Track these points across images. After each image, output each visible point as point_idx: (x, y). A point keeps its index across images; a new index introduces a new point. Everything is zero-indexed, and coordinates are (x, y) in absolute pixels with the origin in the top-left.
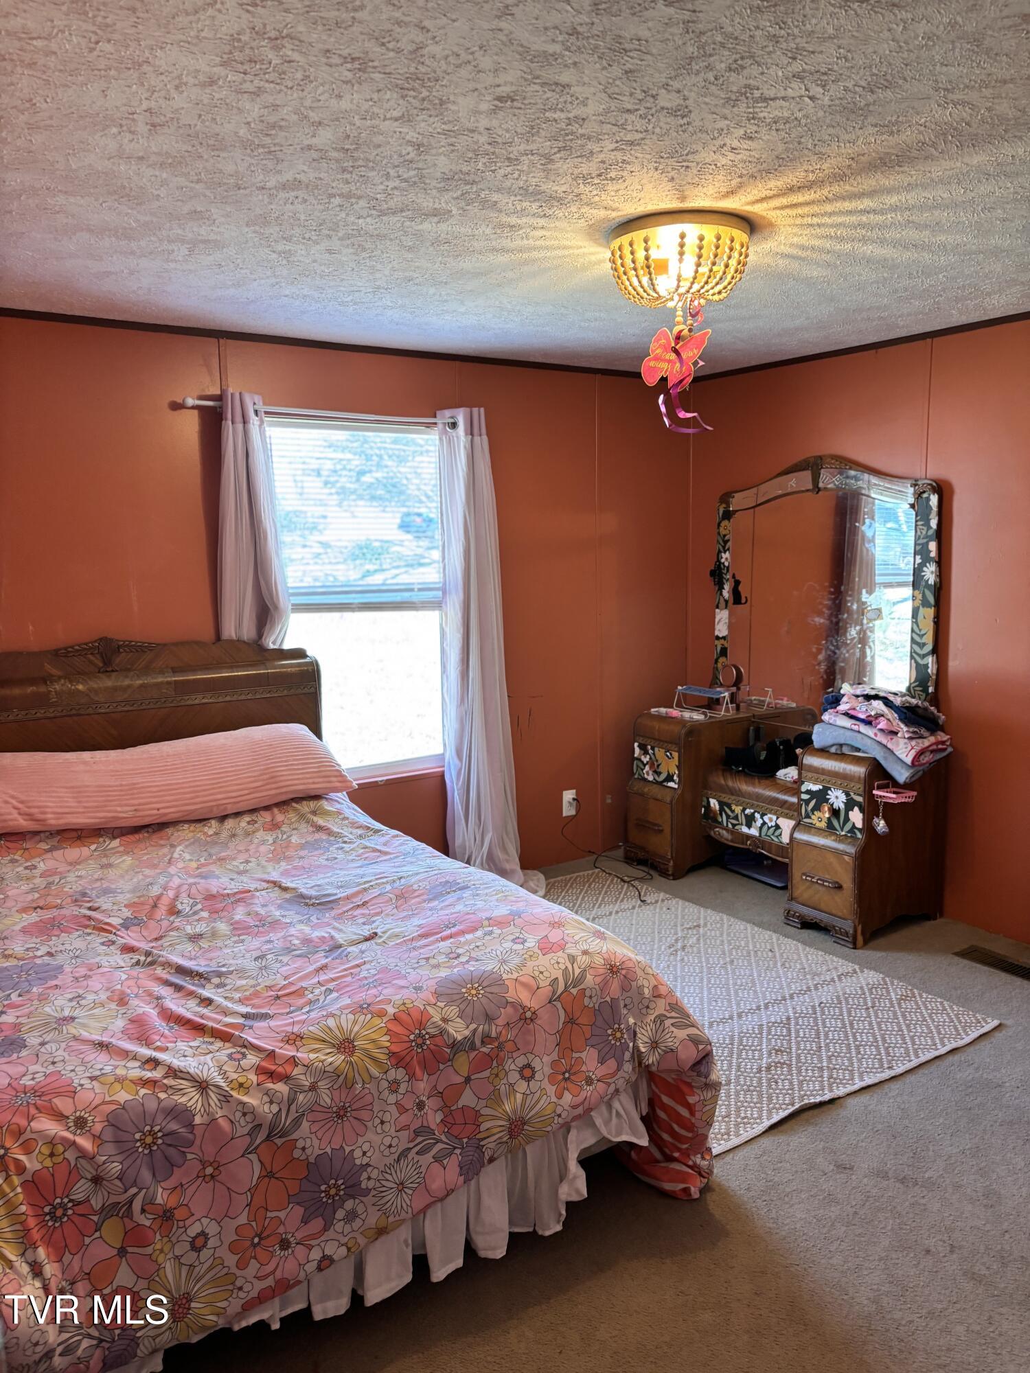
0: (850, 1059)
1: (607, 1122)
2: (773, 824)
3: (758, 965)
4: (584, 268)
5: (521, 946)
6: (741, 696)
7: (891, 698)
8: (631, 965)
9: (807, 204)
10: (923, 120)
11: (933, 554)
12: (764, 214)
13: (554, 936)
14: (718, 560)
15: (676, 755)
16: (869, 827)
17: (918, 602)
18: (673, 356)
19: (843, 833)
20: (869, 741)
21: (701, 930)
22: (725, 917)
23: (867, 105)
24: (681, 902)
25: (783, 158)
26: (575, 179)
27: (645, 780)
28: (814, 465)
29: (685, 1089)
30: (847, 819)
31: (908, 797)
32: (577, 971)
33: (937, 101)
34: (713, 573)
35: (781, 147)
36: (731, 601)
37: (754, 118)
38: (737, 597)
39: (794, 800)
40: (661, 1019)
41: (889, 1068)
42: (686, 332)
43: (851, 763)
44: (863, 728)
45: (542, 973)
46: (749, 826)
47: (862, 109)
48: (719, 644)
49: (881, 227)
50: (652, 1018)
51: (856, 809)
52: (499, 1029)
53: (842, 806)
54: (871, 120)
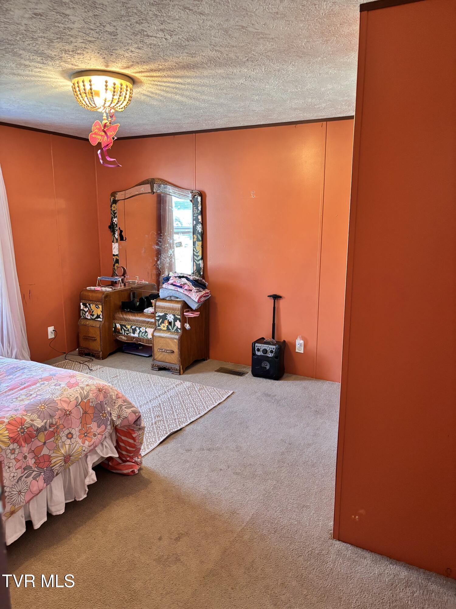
0: (185, 414)
1: (102, 451)
2: (144, 331)
3: (144, 387)
4: (56, 88)
5: (59, 387)
6: (125, 280)
7: (189, 277)
8: (107, 387)
9: (157, 77)
10: (204, 55)
11: (200, 220)
12: (139, 78)
13: (73, 381)
14: (112, 221)
15: (100, 306)
16: (183, 328)
17: (195, 240)
18: (103, 133)
19: (173, 331)
20: (182, 294)
21: (118, 377)
22: (127, 371)
23: (186, 45)
24: (107, 368)
25: (151, 58)
26: (61, 51)
27: (87, 319)
28: (151, 182)
29: (131, 432)
30: (175, 325)
31: (197, 314)
32: (85, 393)
33: (210, 49)
34: (110, 227)
35: (151, 54)
36: (119, 239)
37: (142, 42)
38: (122, 238)
39: (153, 320)
40: (120, 407)
41: (199, 414)
42: (108, 124)
43: (175, 303)
44: (179, 289)
45: (71, 395)
46: (134, 333)
47: (183, 47)
48: (115, 258)
49: (183, 90)
50: (117, 406)
51: (178, 321)
52: (56, 420)
53: (172, 320)
54: (186, 51)
